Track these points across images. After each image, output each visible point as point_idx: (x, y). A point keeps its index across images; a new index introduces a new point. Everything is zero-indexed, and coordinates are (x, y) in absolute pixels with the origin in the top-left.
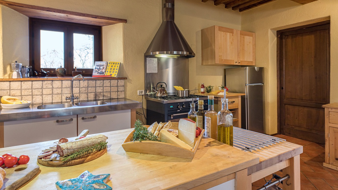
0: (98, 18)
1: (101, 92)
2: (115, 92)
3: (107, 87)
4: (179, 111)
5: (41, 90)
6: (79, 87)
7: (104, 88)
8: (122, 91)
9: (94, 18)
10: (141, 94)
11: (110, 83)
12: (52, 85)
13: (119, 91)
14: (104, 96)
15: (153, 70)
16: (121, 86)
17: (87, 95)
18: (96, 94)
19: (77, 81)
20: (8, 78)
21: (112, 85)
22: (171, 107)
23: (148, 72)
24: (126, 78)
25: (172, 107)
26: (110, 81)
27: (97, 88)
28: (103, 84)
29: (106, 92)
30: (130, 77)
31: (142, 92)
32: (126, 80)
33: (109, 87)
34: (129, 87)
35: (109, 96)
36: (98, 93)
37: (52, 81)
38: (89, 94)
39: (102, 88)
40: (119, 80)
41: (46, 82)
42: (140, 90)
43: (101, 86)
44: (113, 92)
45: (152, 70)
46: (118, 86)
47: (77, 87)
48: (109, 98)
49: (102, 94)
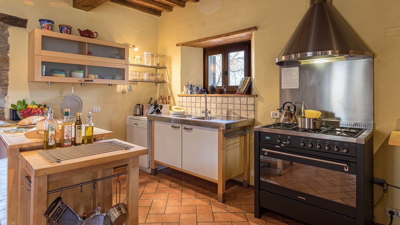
0: (230, 35)
1: (232, 110)
2: (245, 110)
3: (237, 104)
4: (279, 147)
5: (195, 103)
6: (216, 103)
7: (235, 105)
8: (252, 110)
9: (227, 36)
10: (275, 117)
11: (240, 100)
12: (200, 100)
13: (248, 110)
14: (234, 114)
15: (292, 85)
16: (251, 105)
17: (222, 110)
18: (228, 111)
19: (214, 98)
20: (184, 94)
21: (241, 103)
22: (267, 138)
23: (283, 88)
24: (257, 96)
25: (269, 138)
26: (240, 98)
27: (229, 105)
28: (234, 101)
29: (237, 110)
30: (262, 95)
31: (276, 114)
32: (256, 98)
33: (239, 104)
34: (261, 106)
35: (239, 114)
36: (230, 110)
37: (201, 97)
38: (223, 110)
39: (233, 105)
40: (248, 98)
41: (197, 97)
42: (273, 112)
43: (232, 103)
44: (243, 110)
45: (290, 85)
46: (247, 104)
47: (214, 103)
48: (240, 116)
49: (233, 111)
